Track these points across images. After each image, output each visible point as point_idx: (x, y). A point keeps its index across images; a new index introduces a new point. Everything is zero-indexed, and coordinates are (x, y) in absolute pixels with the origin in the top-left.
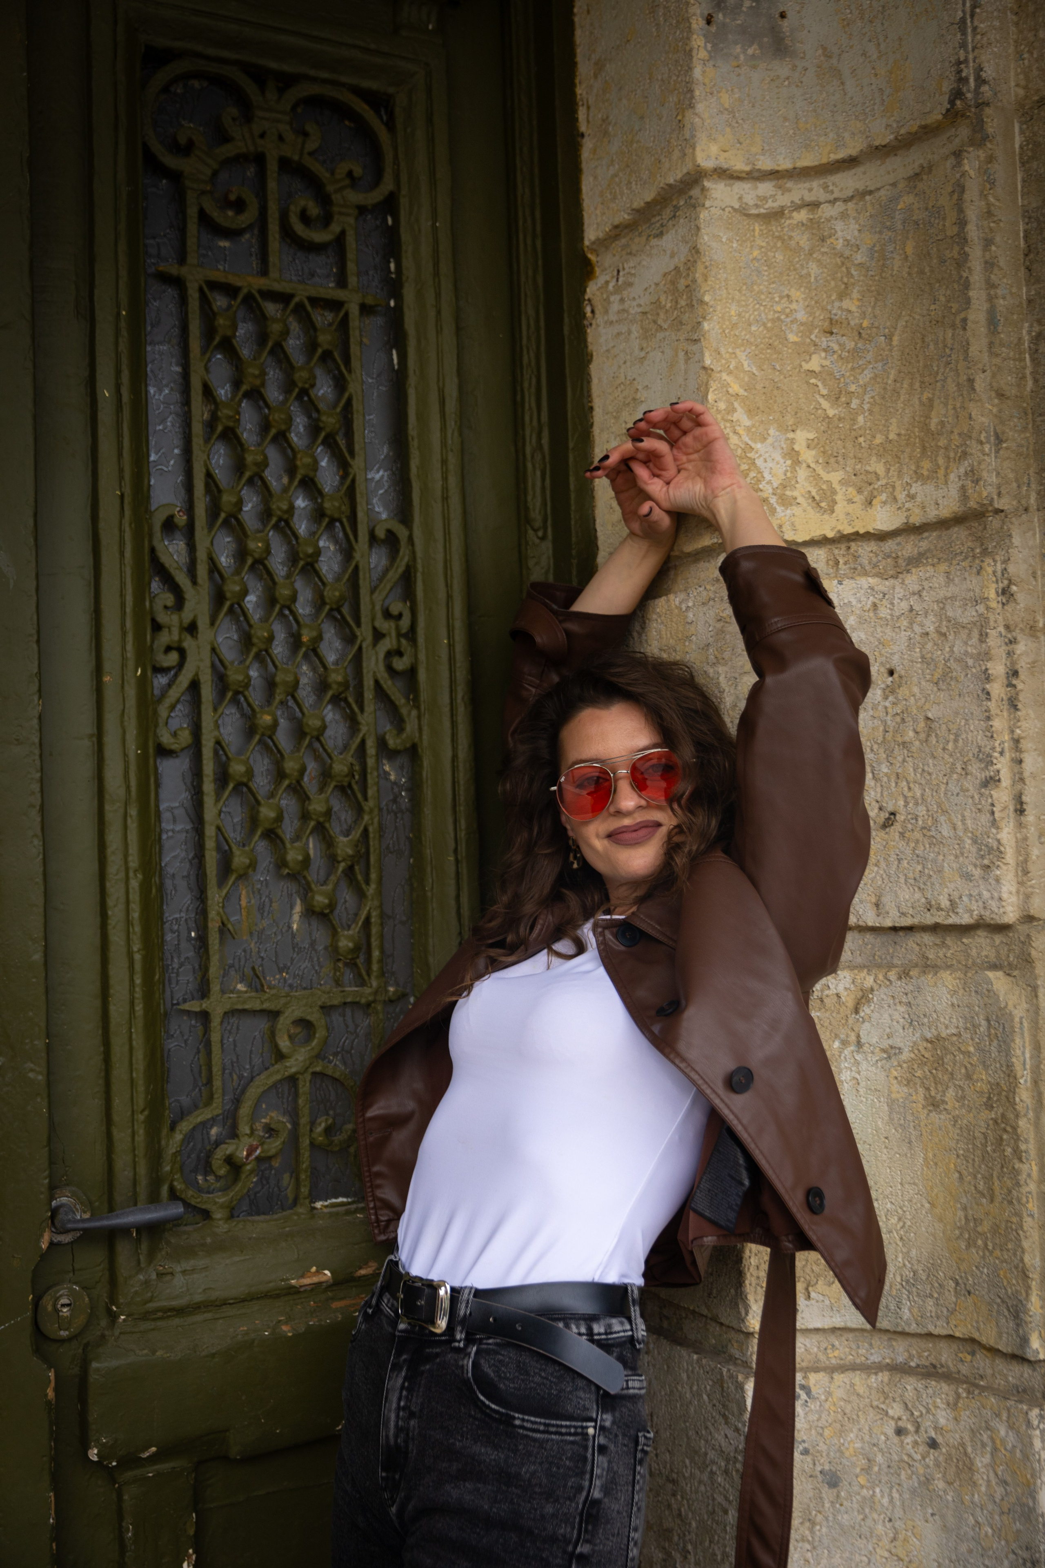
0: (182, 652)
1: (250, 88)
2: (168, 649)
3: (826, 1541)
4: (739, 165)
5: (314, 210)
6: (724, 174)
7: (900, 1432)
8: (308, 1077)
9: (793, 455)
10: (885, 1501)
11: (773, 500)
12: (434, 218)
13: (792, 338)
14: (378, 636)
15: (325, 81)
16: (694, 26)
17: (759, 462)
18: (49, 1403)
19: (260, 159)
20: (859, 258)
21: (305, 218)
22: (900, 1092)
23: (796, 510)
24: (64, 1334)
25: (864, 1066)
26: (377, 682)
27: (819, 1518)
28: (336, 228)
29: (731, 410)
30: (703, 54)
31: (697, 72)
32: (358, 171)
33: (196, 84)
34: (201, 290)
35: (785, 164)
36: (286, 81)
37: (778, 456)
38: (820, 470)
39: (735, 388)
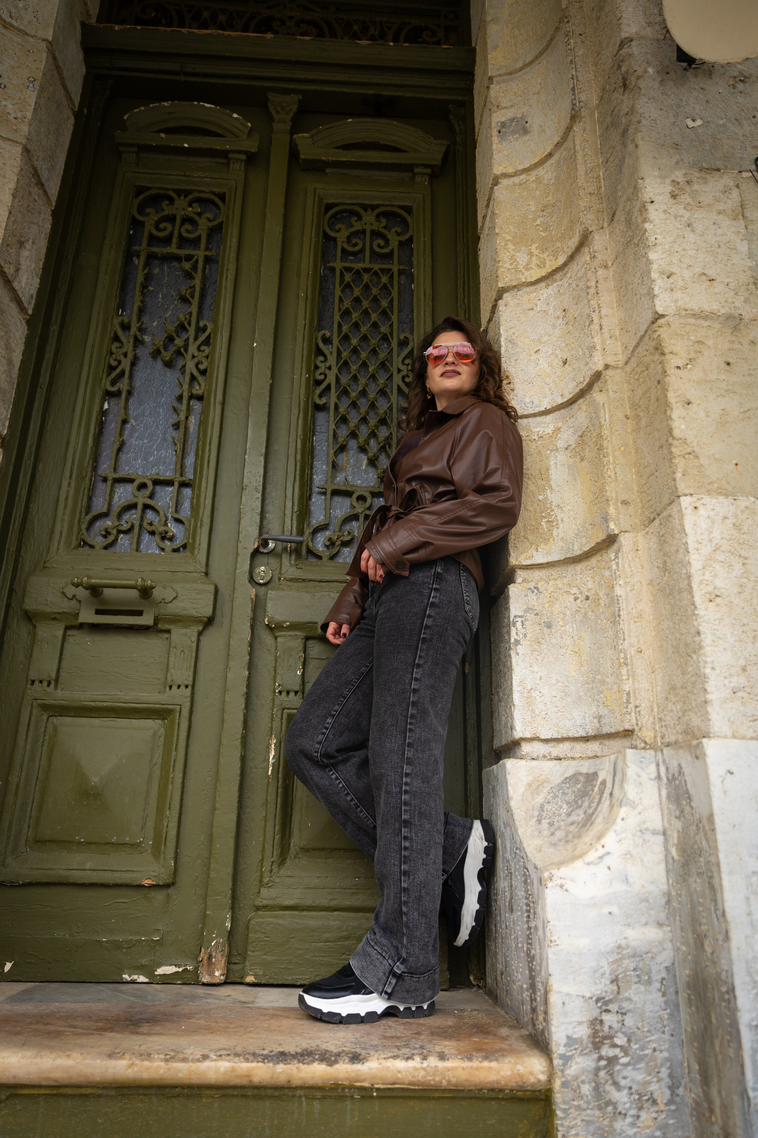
0: (326, 375)
1: (362, 211)
2: (321, 374)
3: (546, 651)
4: (510, 170)
5: (382, 243)
6: (506, 176)
7: (576, 599)
8: (363, 515)
9: (531, 254)
10: (571, 630)
11: (523, 270)
12: (424, 237)
13: (530, 217)
14: (399, 371)
15: (388, 205)
16: (493, 134)
17: (518, 259)
18: (252, 599)
19: (364, 232)
20: (552, 182)
21: (379, 246)
22: (571, 461)
23: (532, 271)
24: (261, 581)
25: (559, 457)
26: (398, 386)
27: (543, 641)
28: (390, 248)
29: (506, 245)
30: (497, 141)
31: (494, 147)
32: (399, 230)
33: (345, 214)
34: (341, 270)
35: (527, 165)
36: (374, 207)
37: (525, 256)
38: (540, 255)
39: (508, 237)
